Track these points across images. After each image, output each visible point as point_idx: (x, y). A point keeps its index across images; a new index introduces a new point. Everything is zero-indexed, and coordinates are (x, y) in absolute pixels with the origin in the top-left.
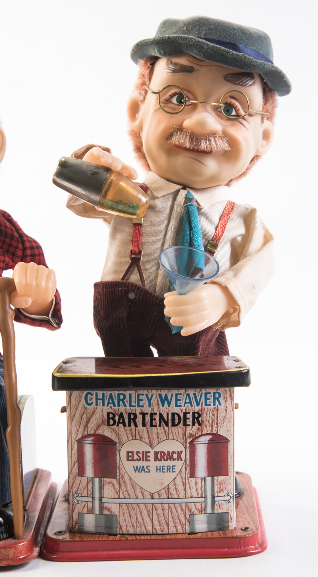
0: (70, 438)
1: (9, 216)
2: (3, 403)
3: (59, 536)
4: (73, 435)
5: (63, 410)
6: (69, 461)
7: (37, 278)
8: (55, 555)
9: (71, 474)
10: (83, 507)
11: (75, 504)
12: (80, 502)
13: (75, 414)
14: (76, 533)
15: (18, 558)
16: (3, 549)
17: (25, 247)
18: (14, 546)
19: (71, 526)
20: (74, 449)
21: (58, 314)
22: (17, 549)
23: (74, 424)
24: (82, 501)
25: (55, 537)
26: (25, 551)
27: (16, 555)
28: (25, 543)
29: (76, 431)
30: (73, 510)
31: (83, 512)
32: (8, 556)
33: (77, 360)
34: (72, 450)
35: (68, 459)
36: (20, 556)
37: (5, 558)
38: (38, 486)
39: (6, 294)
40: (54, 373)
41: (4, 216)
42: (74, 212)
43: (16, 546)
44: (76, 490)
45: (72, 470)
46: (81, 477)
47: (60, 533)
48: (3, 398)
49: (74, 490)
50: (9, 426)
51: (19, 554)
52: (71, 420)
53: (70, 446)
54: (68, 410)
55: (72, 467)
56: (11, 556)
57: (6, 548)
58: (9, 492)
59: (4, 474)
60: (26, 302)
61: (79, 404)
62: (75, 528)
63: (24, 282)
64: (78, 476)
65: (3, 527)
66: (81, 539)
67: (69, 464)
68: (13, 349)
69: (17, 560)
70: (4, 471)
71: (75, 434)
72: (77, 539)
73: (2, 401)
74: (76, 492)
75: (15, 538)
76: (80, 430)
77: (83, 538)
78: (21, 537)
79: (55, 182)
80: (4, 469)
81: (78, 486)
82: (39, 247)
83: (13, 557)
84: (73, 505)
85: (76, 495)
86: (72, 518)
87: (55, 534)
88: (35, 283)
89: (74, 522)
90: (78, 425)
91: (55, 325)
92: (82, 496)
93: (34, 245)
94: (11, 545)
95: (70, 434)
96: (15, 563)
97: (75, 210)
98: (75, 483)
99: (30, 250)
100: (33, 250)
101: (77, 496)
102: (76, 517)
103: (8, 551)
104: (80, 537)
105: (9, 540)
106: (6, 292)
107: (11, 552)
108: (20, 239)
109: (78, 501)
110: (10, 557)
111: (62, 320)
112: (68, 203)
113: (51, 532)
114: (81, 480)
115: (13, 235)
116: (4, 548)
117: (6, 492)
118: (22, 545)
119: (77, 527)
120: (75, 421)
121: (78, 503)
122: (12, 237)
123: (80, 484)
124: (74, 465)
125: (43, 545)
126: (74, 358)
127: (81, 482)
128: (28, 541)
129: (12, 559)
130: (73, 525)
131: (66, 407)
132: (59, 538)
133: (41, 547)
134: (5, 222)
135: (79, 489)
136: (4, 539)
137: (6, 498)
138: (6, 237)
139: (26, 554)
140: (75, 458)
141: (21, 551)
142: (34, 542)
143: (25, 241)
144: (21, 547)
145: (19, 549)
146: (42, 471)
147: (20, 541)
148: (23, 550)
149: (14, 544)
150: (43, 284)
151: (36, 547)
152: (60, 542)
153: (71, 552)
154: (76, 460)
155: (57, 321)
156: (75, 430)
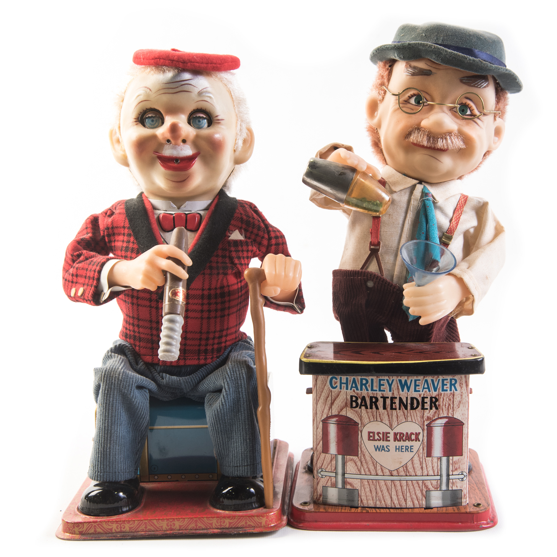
0: (316, 418)
1: (255, 207)
2: (253, 384)
3: (305, 507)
4: (318, 415)
5: (309, 391)
6: (314, 439)
7: (285, 269)
8: (301, 524)
9: (316, 451)
10: (327, 481)
11: (319, 478)
12: (324, 477)
13: (321, 396)
14: (320, 504)
15: (269, 526)
16: (256, 518)
17: (270, 236)
18: (266, 515)
19: (315, 497)
20: (319, 428)
21: (301, 300)
22: (269, 518)
23: (319, 405)
24: (326, 476)
25: (301, 507)
26: (275, 519)
27: (268, 523)
28: (275, 512)
29: (321, 412)
30: (318, 484)
31: (327, 486)
32: (261, 523)
33: (320, 345)
34: (317, 429)
35: (313, 437)
36: (271, 524)
37: (258, 525)
38: (278, 457)
39: (257, 284)
40: (302, 358)
41: (251, 208)
42: (316, 204)
43: (268, 514)
44: (320, 466)
45: (317, 447)
46: (325, 454)
47: (305, 503)
48: (254, 379)
49: (318, 466)
50: (260, 405)
51: (270, 522)
52: (316, 402)
53: (315, 425)
54: (314, 392)
55: (317, 445)
56: (263, 523)
57: (259, 517)
58: (260, 465)
59: (255, 449)
60: (275, 291)
61: (324, 387)
62: (319, 499)
63: (274, 273)
64: (323, 453)
65: (255, 497)
66: (326, 510)
67: (314, 441)
68: (263, 335)
69: (268, 528)
70: (255, 447)
71: (320, 415)
72: (322, 510)
73: (253, 382)
74: (321, 468)
75: (265, 508)
76: (324, 411)
77: (327, 510)
78: (271, 507)
79: (304, 181)
80: (255, 445)
81: (323, 462)
82: (283, 237)
83: (265, 525)
84: (317, 479)
85: (320, 470)
86: (316, 491)
87: (301, 504)
88: (283, 274)
89: (318, 495)
90: (323, 407)
91: (299, 311)
92: (326, 471)
93: (278, 234)
94: (264, 514)
95: (315, 414)
96: (267, 530)
97: (317, 202)
98: (319, 459)
99: (275, 240)
100: (277, 240)
101: (322, 471)
102: (320, 490)
103: (261, 519)
104: (324, 508)
105: (261, 509)
106: (257, 282)
107: (263, 520)
108: (266, 230)
109: (322, 475)
110: (262, 525)
111: (305, 306)
112: (311, 197)
113: (297, 503)
114: (325, 457)
115: (260, 226)
116: (257, 516)
117: (256, 466)
118: (273, 514)
119: (321, 499)
120: (321, 403)
121: (322, 478)
122: (259, 228)
123: (324, 460)
124: (319, 443)
125: (289, 514)
126: (317, 342)
127: (326, 458)
128: (277, 510)
129: (264, 526)
130: (317, 497)
131: (311, 389)
132: (305, 509)
133: (288, 516)
134: (252, 214)
135: (324, 465)
136: (256, 508)
137: (257, 471)
138: (253, 228)
139: (276, 522)
140: (320, 437)
141: (272, 519)
142: (282, 511)
143: (270, 231)
144: (272, 516)
145: (270, 518)
146: (280, 442)
147: (270, 510)
148: (274, 519)
149: (266, 513)
150: (291, 274)
151: (284, 515)
152: (306, 512)
153: (316, 521)
154: (320, 438)
155: (300, 307)
156: (320, 410)
